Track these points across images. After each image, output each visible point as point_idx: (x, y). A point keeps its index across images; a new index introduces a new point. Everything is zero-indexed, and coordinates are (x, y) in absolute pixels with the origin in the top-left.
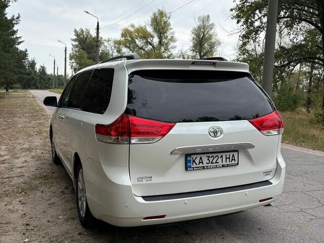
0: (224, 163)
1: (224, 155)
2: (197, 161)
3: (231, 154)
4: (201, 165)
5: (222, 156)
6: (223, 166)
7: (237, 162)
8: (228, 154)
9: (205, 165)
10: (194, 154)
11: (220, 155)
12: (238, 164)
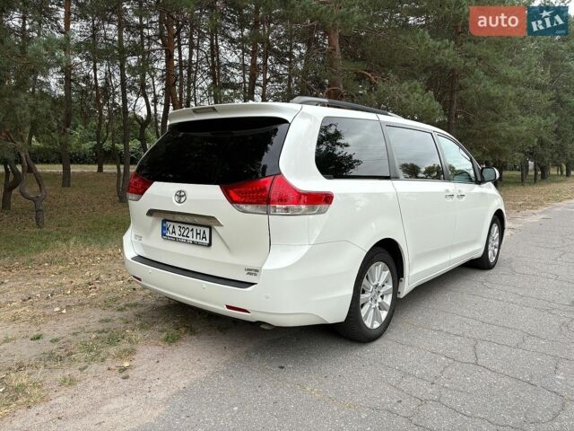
0: (194, 239)
1: (195, 228)
2: (171, 229)
3: (202, 229)
4: (173, 235)
5: (192, 230)
6: (193, 243)
7: (208, 242)
8: (199, 228)
9: (177, 236)
10: (169, 221)
11: (191, 227)
12: (210, 245)
